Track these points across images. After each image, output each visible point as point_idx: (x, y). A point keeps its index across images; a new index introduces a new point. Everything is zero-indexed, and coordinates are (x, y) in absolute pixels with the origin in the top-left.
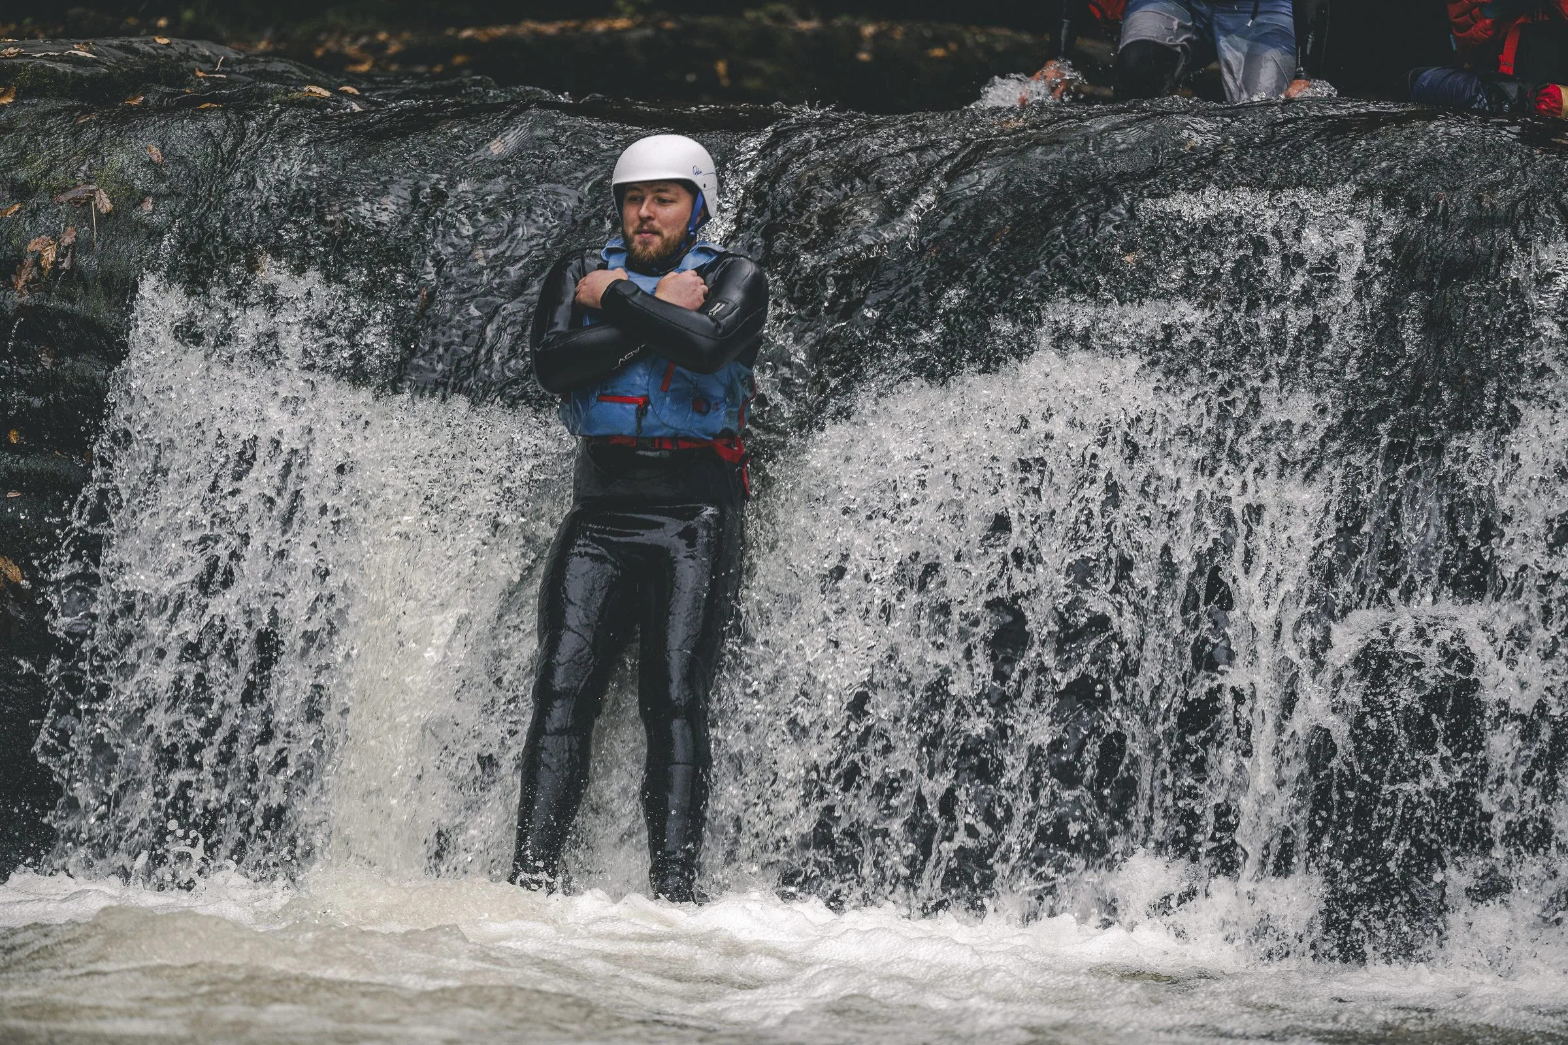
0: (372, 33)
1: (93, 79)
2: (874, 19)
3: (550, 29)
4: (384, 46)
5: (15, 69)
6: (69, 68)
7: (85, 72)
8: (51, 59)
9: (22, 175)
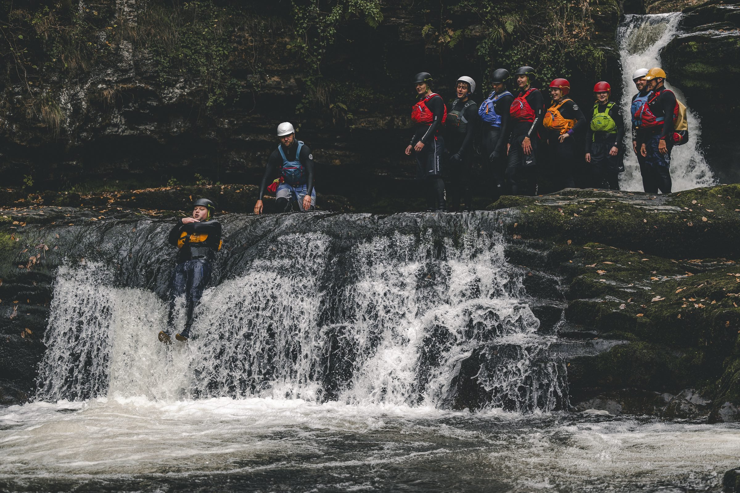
0: (114, 192)
1: (44, 219)
2: (224, 185)
3: (152, 190)
4: (116, 195)
5: (26, 218)
6: (38, 217)
7: (42, 218)
8: (34, 215)
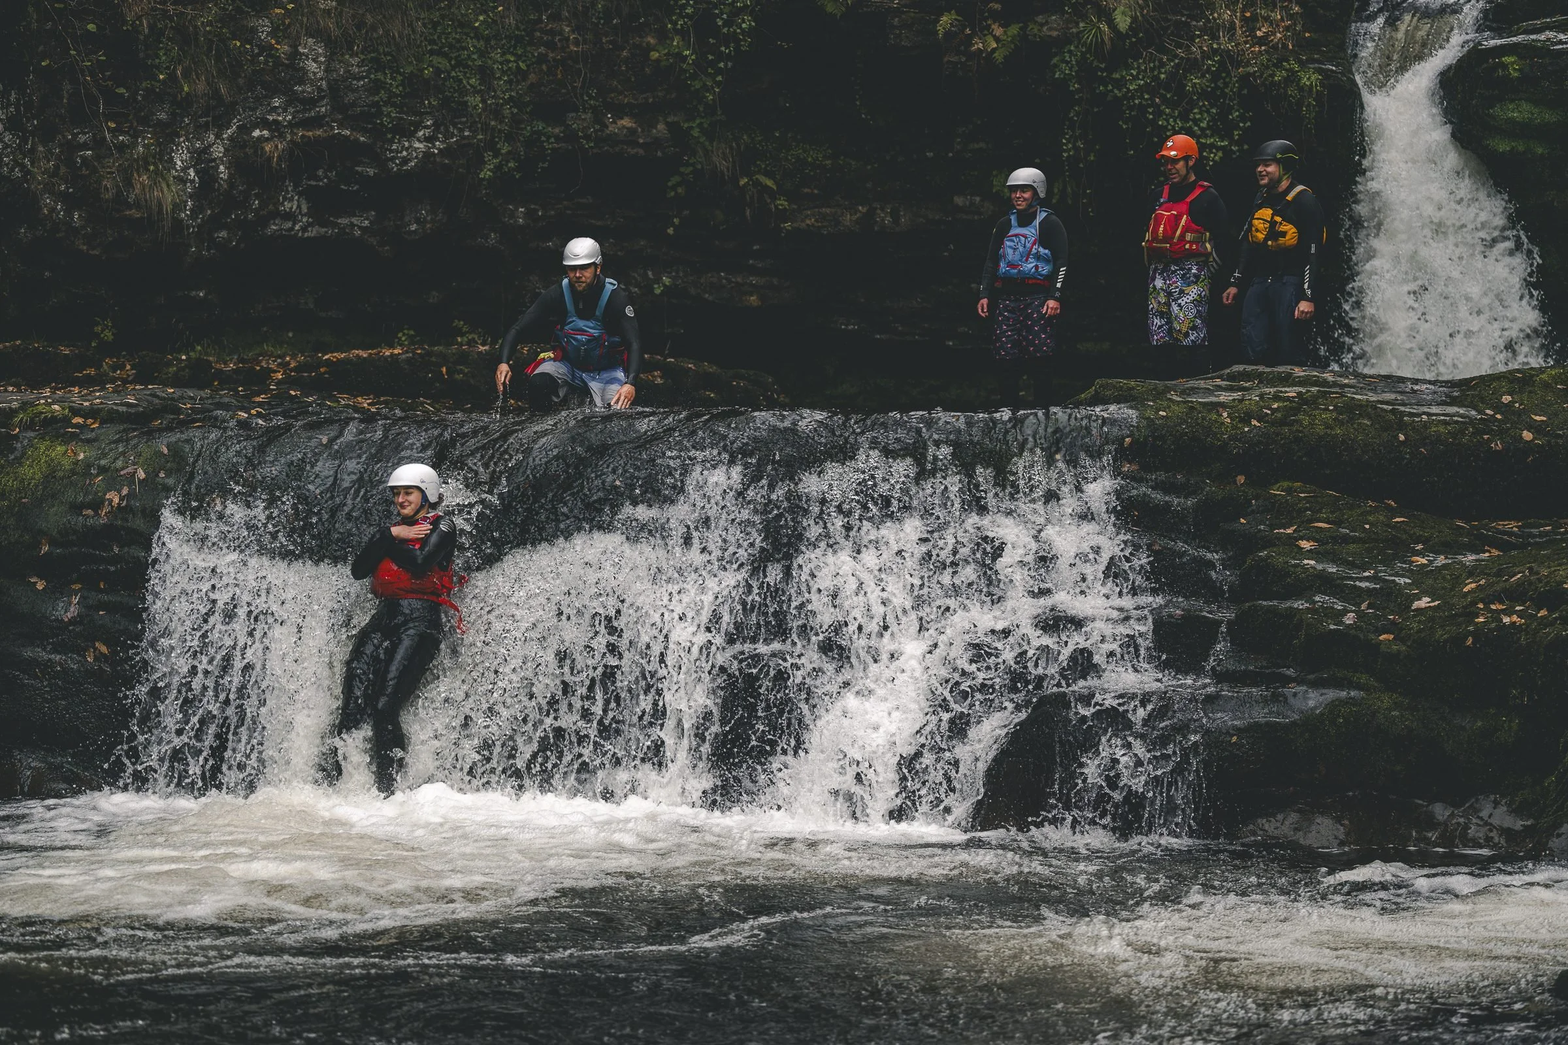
0: (282, 357)
1: (137, 414)
3: (364, 354)
4: (288, 363)
5: (99, 410)
6: (124, 409)
7: (132, 410)
8: (116, 404)
9: (103, 462)
